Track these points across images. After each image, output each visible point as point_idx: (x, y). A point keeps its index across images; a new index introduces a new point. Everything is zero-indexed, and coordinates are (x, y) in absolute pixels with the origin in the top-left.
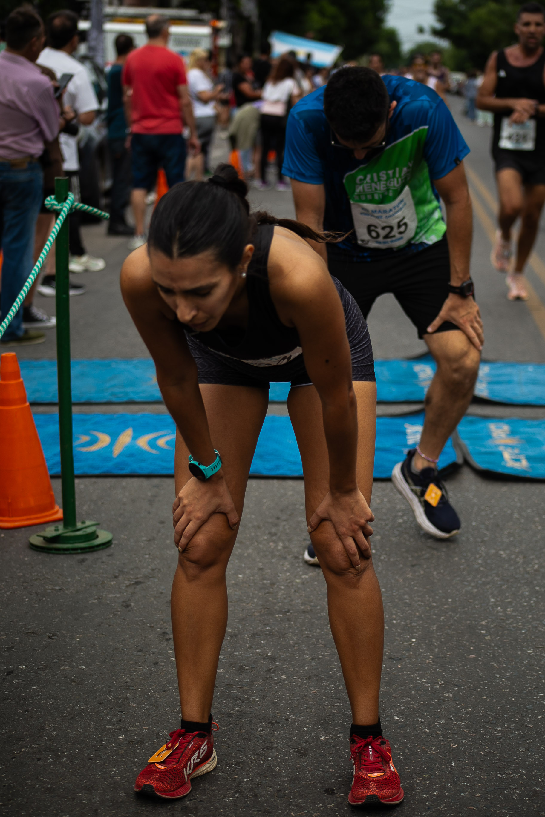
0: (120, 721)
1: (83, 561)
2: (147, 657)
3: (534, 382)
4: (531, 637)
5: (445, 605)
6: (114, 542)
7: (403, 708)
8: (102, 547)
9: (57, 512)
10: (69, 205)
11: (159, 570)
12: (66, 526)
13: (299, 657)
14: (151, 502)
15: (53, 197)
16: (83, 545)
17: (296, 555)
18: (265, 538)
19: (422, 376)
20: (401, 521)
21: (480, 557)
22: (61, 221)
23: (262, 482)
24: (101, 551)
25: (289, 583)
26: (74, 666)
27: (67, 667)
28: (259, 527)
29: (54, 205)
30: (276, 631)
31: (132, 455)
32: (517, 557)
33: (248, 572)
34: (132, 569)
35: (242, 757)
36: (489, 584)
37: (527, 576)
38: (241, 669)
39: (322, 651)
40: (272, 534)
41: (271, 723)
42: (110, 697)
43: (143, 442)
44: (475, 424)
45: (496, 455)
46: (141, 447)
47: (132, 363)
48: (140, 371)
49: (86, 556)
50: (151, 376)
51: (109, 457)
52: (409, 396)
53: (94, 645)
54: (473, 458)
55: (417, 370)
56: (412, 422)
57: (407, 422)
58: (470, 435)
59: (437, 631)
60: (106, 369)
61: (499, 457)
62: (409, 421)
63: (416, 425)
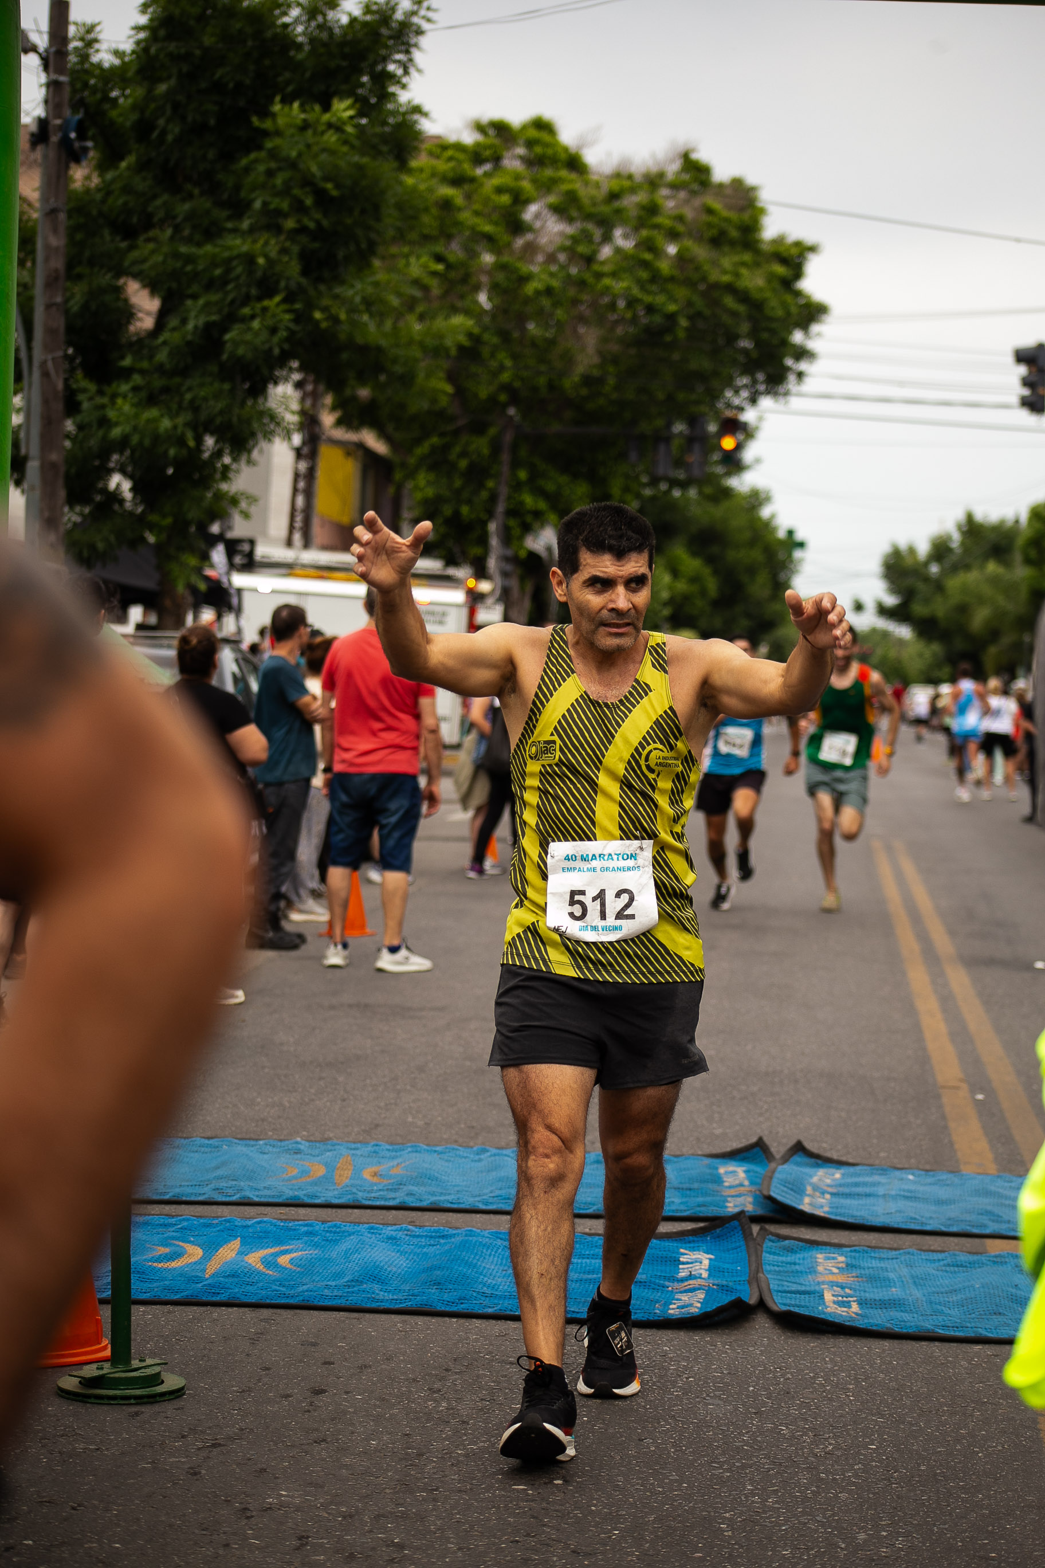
1: (137, 1414)
2: (215, 1537)
3: (910, 1197)
4: (793, 1535)
5: (676, 1491)
6: (187, 1392)
8: (167, 1397)
9: (105, 1348)
11: (251, 1431)
12: (113, 1365)
13: (440, 1545)
14: (253, 1341)
16: (138, 1392)
18: (422, 1394)
19: (728, 1181)
21: (747, 1433)
23: (434, 1320)
24: (166, 1404)
25: (446, 1453)
26: (105, 1543)
27: (94, 1545)
28: (414, 1380)
30: (413, 1513)
31: (234, 1275)
32: (805, 1434)
33: (386, 1437)
34: (210, 1428)
36: (751, 1467)
37: (811, 1459)
38: (351, 1557)
39: (476, 1540)
40: (433, 1391)
43: (254, 1259)
44: (796, 1253)
45: (812, 1295)
46: (250, 1265)
47: (255, 1145)
48: (266, 1156)
49: (142, 1408)
50: (284, 1165)
51: (197, 1276)
52: (698, 1209)
53: (138, 1519)
54: (775, 1297)
55: (722, 1171)
56: (692, 1245)
57: (684, 1245)
58: (782, 1266)
59: (654, 1522)
60: (211, 1152)
61: (817, 1298)
62: (688, 1245)
63: (699, 1250)
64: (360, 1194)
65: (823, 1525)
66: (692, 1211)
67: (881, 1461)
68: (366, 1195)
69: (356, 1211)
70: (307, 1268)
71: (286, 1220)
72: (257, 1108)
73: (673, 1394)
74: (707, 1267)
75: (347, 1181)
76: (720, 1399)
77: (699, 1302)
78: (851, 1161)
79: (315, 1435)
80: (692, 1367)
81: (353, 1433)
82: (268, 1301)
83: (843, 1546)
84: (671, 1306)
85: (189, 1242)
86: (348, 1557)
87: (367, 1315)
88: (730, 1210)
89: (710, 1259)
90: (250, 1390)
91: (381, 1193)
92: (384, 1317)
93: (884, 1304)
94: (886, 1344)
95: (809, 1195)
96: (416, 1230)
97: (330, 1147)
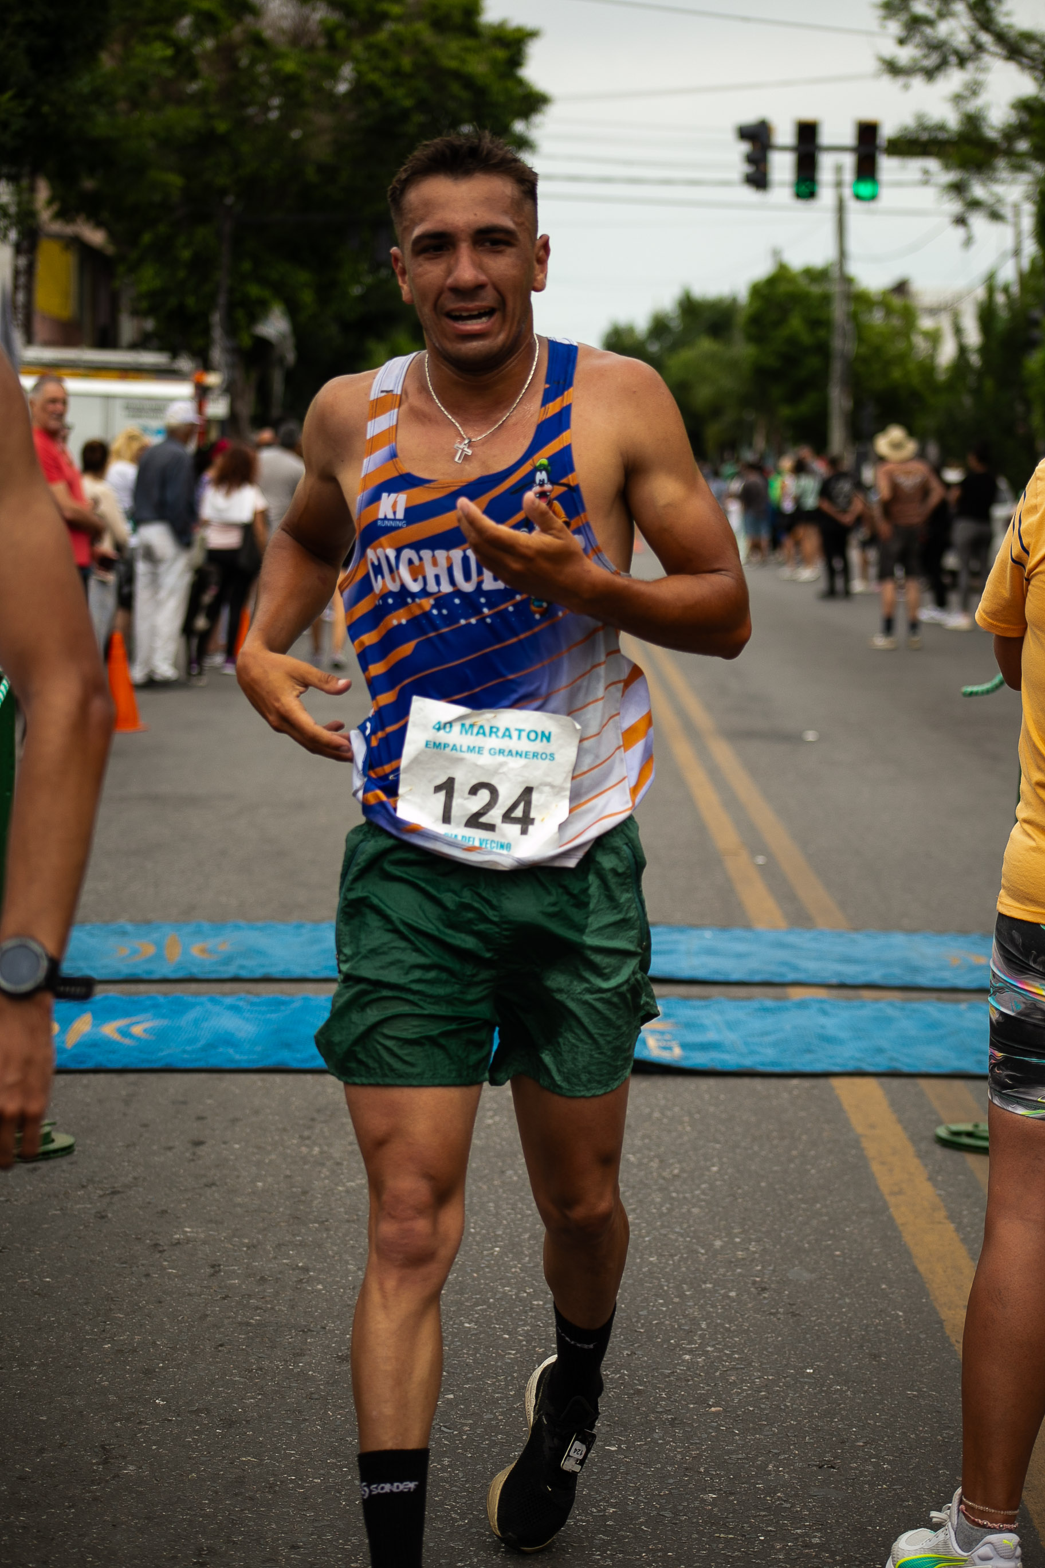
0: (104, 1331)
1: (35, 1169)
2: (134, 1269)
3: (711, 952)
6: (77, 1148)
7: (477, 1316)
8: (60, 1154)
11: (145, 1179)
13: (341, 1267)
14: (127, 1102)
17: (339, 1160)
18: (295, 1141)
20: (490, 1121)
23: (290, 1078)
24: (59, 1159)
26: (36, 1278)
27: (27, 1280)
28: (285, 1130)
30: (310, 1241)
31: (94, 1045)
32: (651, 1160)
33: (270, 1179)
34: (106, 1178)
35: (266, 1363)
37: (661, 1181)
38: (263, 1280)
40: (301, 1137)
41: (303, 1331)
42: (89, 1309)
43: (110, 1030)
46: (107, 1035)
48: (95, 938)
49: (39, 1164)
50: (115, 947)
53: (61, 1257)
59: (529, 1239)
64: (194, 969)
65: (682, 1235)
67: (724, 1180)
68: (201, 971)
69: (193, 984)
70: (161, 1036)
71: (131, 995)
75: (178, 957)
79: (204, 1180)
81: (238, 1177)
82: (132, 1067)
83: (703, 1251)
86: (259, 1280)
87: (228, 1075)
90: (134, 1145)
91: (213, 967)
92: (244, 1076)
93: (704, 1047)
94: (711, 1082)
96: (255, 999)
97: (154, 928)
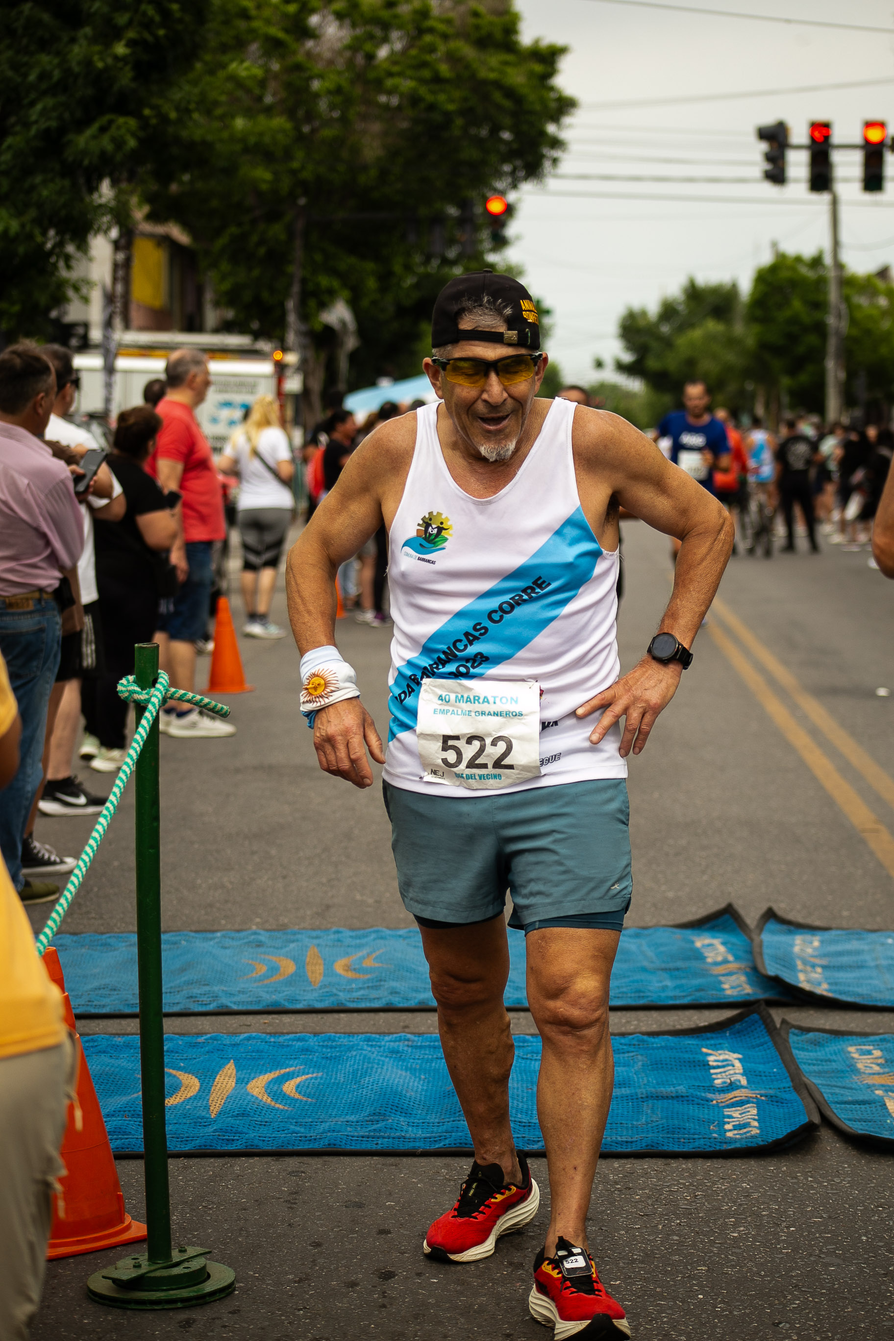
6: (239, 1286)
9: (128, 1227)
10: (161, 693)
12: (153, 1255)
15: (131, 678)
16: (185, 1293)
19: (710, 956)
22: (148, 721)
29: (135, 692)
31: (243, 1114)
43: (258, 1087)
44: (823, 1046)
45: (873, 1105)
46: (257, 1098)
47: (214, 938)
48: (228, 951)
49: (193, 1314)
50: (250, 962)
51: (203, 1118)
52: (698, 994)
54: (835, 1111)
55: (698, 944)
56: (712, 1042)
57: (704, 1043)
58: (819, 1065)
60: (170, 949)
61: (879, 1108)
62: (708, 1042)
63: (722, 1049)
64: (341, 994)
66: (693, 997)
68: (348, 996)
69: (342, 1015)
70: (318, 1097)
71: (275, 1033)
72: (200, 891)
73: (782, 1253)
74: (741, 1071)
75: (322, 978)
76: (838, 1256)
77: (754, 1120)
78: (817, 923)
80: (785, 1212)
82: (290, 1148)
84: (727, 1127)
85: (179, 1069)
87: (404, 1160)
88: (729, 992)
89: (739, 1059)
91: (362, 992)
92: (423, 1161)
95: (801, 971)
96: (416, 1039)
97: (292, 937)
